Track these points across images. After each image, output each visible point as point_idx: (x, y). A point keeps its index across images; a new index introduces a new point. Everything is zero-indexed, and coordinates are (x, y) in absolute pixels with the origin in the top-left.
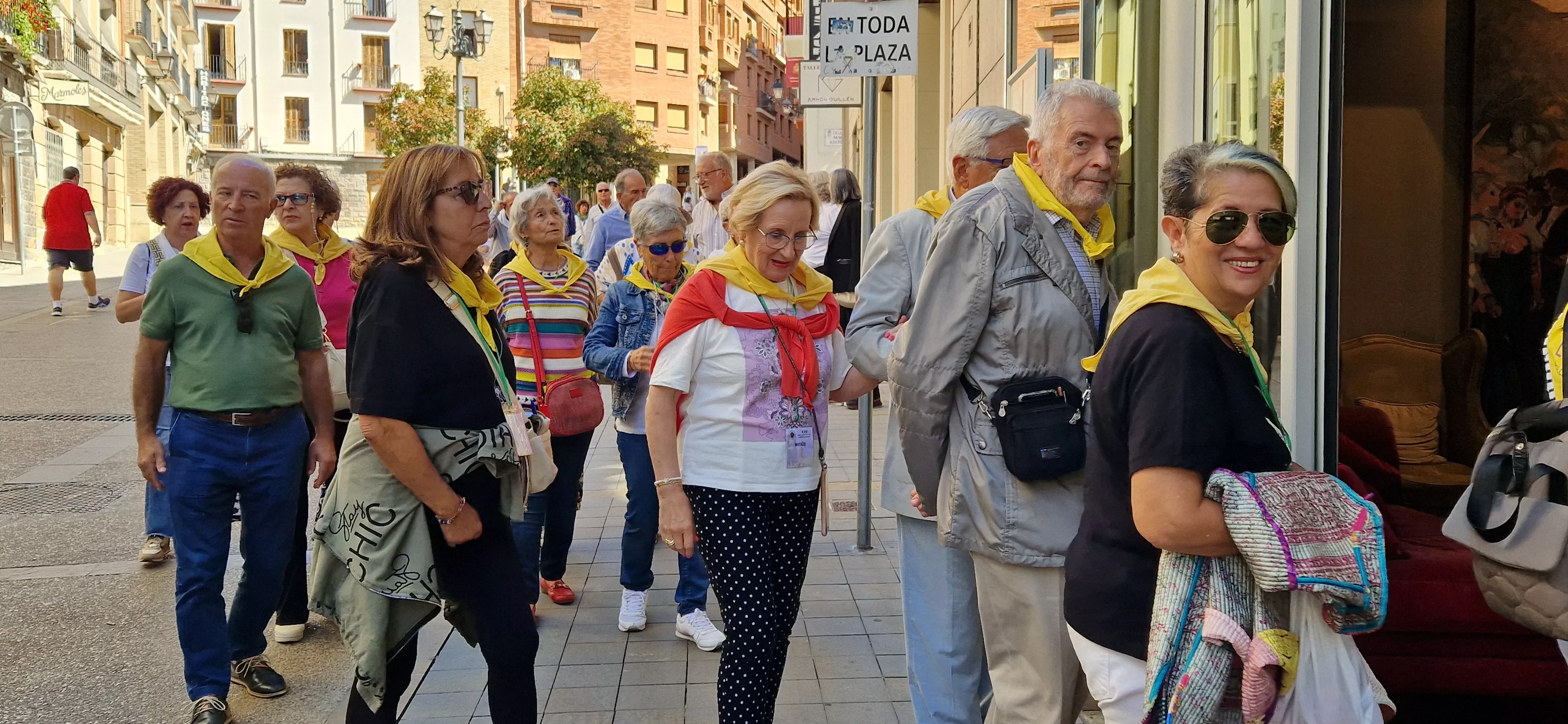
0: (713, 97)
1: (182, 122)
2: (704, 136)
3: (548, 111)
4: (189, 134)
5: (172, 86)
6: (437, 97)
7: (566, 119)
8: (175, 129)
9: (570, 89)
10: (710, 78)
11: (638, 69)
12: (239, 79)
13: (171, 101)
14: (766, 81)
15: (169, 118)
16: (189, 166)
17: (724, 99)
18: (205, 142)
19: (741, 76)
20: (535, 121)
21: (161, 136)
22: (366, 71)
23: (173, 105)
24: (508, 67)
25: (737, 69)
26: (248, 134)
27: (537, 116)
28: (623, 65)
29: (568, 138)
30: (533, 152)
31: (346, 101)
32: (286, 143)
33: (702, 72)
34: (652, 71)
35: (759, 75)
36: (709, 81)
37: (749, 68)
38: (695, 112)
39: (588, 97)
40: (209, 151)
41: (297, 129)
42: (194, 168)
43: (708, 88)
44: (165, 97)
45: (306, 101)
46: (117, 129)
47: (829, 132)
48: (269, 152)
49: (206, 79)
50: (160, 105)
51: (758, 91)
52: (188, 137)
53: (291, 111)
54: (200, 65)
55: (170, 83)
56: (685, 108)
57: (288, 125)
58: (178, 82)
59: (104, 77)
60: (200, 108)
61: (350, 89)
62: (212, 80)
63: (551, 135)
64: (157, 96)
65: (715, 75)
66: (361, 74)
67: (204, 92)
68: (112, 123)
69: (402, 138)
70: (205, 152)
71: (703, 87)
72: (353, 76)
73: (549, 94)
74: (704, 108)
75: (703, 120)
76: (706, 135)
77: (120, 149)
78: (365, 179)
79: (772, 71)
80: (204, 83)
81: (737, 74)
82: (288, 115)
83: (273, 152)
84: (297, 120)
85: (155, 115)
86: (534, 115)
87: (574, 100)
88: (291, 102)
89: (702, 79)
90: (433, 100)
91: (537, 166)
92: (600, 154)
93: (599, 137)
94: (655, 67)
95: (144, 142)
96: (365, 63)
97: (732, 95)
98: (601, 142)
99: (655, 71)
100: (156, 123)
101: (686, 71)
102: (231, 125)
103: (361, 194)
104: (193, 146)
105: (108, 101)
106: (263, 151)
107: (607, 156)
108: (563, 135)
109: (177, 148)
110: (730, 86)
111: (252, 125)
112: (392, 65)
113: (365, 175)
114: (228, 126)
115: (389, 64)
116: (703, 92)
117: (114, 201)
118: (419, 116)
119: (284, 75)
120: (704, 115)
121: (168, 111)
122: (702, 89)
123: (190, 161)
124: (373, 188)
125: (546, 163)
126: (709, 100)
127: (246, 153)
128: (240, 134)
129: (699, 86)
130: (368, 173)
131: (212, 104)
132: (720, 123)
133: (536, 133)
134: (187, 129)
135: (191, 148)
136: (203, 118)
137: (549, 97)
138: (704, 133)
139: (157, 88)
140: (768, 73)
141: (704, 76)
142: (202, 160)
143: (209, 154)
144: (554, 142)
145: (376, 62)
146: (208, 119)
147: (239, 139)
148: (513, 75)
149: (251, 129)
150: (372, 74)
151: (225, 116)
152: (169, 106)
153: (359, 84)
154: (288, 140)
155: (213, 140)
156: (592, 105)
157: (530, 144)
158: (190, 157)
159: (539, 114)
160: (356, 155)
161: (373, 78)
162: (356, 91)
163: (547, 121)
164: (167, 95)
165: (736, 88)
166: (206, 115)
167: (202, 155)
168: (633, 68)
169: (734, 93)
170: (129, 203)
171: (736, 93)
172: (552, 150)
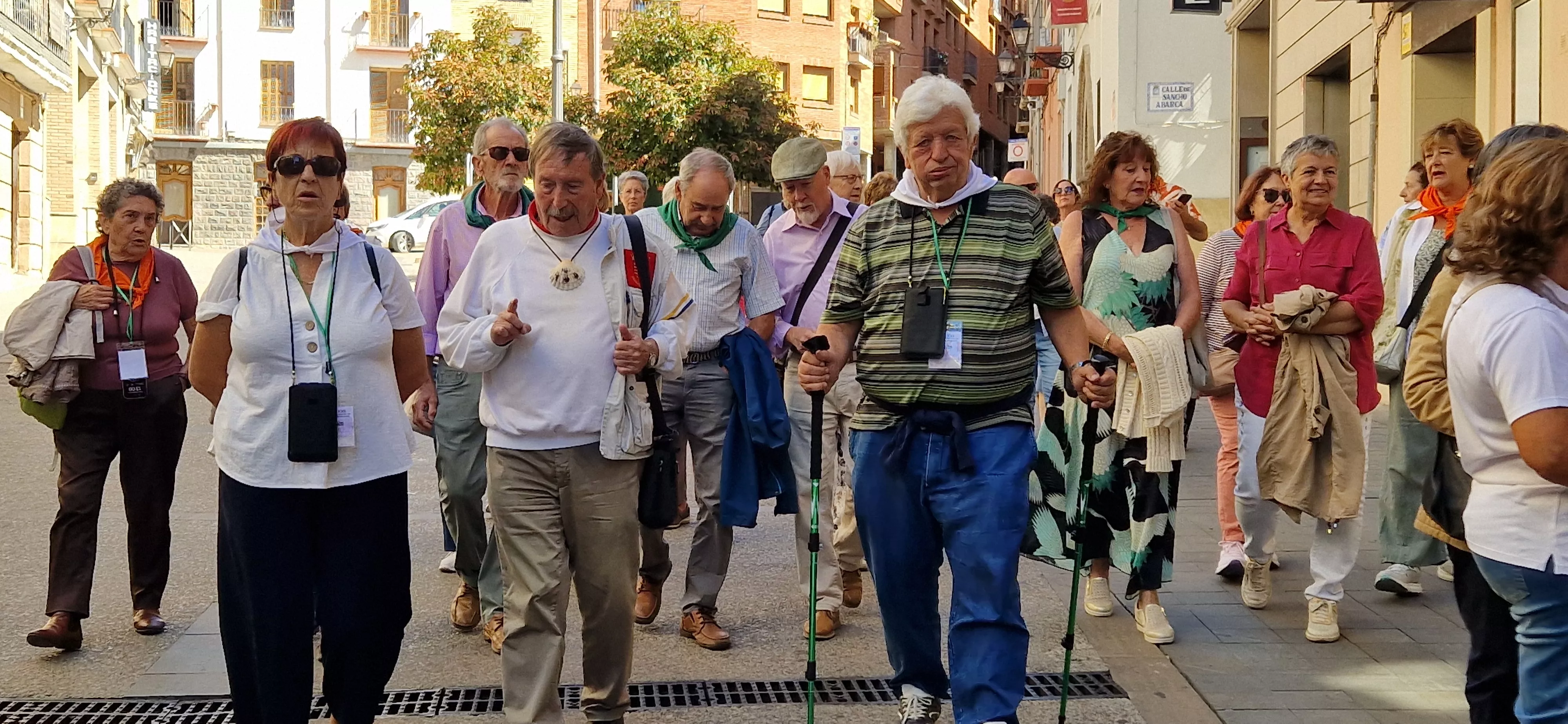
0: (867, 55)
1: (122, 94)
2: (853, 113)
3: (658, 71)
4: (131, 112)
5: (112, 39)
6: (495, 51)
7: (688, 83)
8: (111, 104)
9: (694, 36)
10: (865, 27)
11: (761, 14)
12: (199, 36)
13: (108, 62)
14: (936, 32)
15: (103, 87)
16: (129, 159)
17: (880, 59)
18: (149, 127)
19: (902, 25)
20: (640, 86)
21: (93, 114)
22: (374, 23)
23: (110, 68)
24: (576, 14)
25: (900, 15)
26: (209, 115)
27: (644, 78)
28: (740, 8)
29: (690, 112)
30: (635, 133)
31: (346, 66)
32: (261, 126)
33: (852, 19)
34: (781, 17)
35: (926, 24)
36: (863, 32)
37: (913, 14)
38: (842, 77)
39: (719, 48)
40: (156, 139)
41: (277, 107)
42: (136, 162)
43: (862, 43)
44: (101, 55)
45: (291, 65)
46: (35, 99)
47: (1156, 88)
48: (237, 140)
49: (155, 34)
50: (92, 68)
51: (925, 47)
52: (128, 117)
53: (269, 81)
54: (145, 15)
55: (108, 35)
56: (827, 71)
57: (264, 99)
58: (119, 34)
59: (17, 15)
60: (143, 78)
61: (352, 48)
62: (162, 37)
63: (665, 106)
64: (89, 54)
65: (871, 23)
66: (367, 26)
67: (153, 53)
68: (28, 89)
69: (442, 113)
70: (151, 140)
71: (854, 41)
72: (356, 29)
73: (660, 43)
74: (854, 70)
75: (852, 90)
76: (857, 112)
77: (37, 129)
78: (371, 178)
79: (944, 19)
80: (152, 40)
81: (899, 22)
82: (265, 85)
83: (243, 141)
84: (277, 94)
85: (86, 82)
86: (639, 77)
87: (698, 53)
88: (269, 67)
89: (852, 29)
90: (489, 56)
91: (640, 155)
92: (736, 135)
93: (737, 108)
94: (786, 12)
95: (71, 121)
96: (374, 11)
97: (892, 53)
98: (739, 116)
99: (787, 18)
100: (87, 96)
101: (830, 17)
102: (187, 102)
103: (364, 200)
104: (136, 129)
105: (22, 52)
106: (230, 138)
107: (746, 137)
108: (683, 107)
109: (114, 131)
110: (889, 40)
111: (216, 103)
112: (411, 14)
113: (371, 173)
114: (182, 102)
115: (407, 11)
116: (854, 49)
117: (28, 208)
118: (468, 78)
119: (261, 30)
120: (854, 82)
121: (103, 78)
122: (852, 43)
123: (131, 152)
124: (382, 191)
125: (656, 150)
126: (862, 60)
127: (206, 142)
128: (199, 113)
129: (848, 38)
130: (375, 170)
131: (163, 69)
132: (875, 94)
133: (640, 104)
134: (128, 104)
135: (133, 132)
136: (150, 90)
137: (660, 49)
138: (855, 108)
139: (90, 42)
140: (939, 21)
141: (856, 24)
142: (147, 151)
143: (157, 144)
144: (669, 117)
145: (388, 9)
146: (156, 92)
147: (196, 121)
148: (583, 26)
149: (214, 106)
150: (383, 26)
151: (178, 90)
152: (105, 70)
153: (364, 41)
154: (265, 123)
155: (161, 122)
156: (724, 60)
157: (631, 122)
158: (130, 146)
159: (647, 74)
160: (358, 143)
161: (384, 33)
162: (359, 50)
163: (658, 85)
164: (103, 53)
165: (898, 43)
166: (154, 85)
167: (147, 143)
168: (754, 14)
169: (894, 50)
170: (48, 211)
171: (897, 50)
172: (664, 129)
